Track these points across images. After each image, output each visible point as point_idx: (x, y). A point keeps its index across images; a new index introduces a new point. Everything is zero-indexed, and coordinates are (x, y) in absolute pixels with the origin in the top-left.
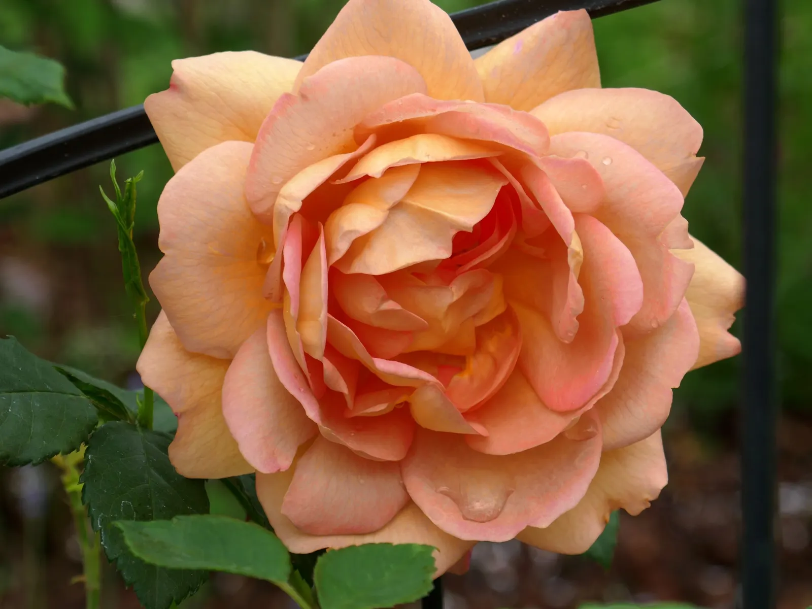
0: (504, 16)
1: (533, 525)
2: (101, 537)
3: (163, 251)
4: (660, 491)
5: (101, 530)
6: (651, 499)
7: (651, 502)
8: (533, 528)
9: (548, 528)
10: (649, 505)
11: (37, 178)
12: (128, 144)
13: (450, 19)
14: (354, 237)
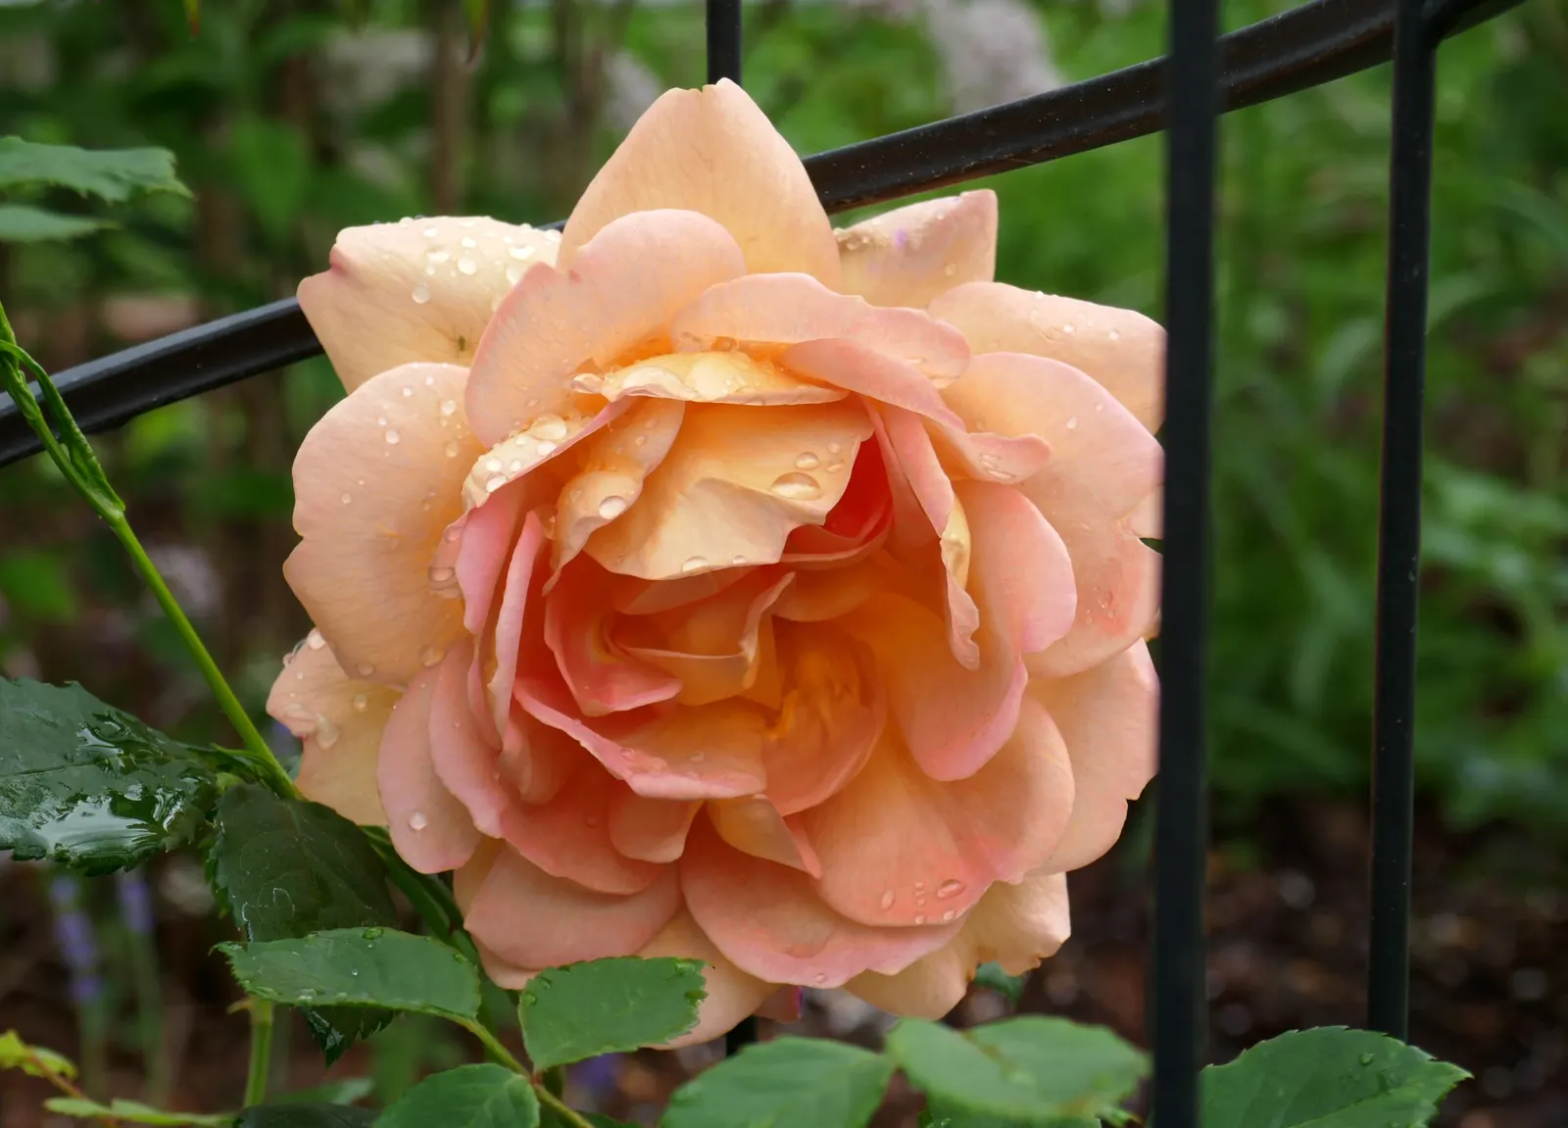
0: (863, 167)
1: (876, 969)
2: (248, 936)
3: (300, 533)
4: (1059, 946)
5: (246, 925)
6: (1046, 955)
7: (1044, 960)
8: (877, 974)
9: (897, 976)
10: (1038, 964)
11: (155, 399)
12: (291, 350)
13: (801, 164)
14: (593, 527)
